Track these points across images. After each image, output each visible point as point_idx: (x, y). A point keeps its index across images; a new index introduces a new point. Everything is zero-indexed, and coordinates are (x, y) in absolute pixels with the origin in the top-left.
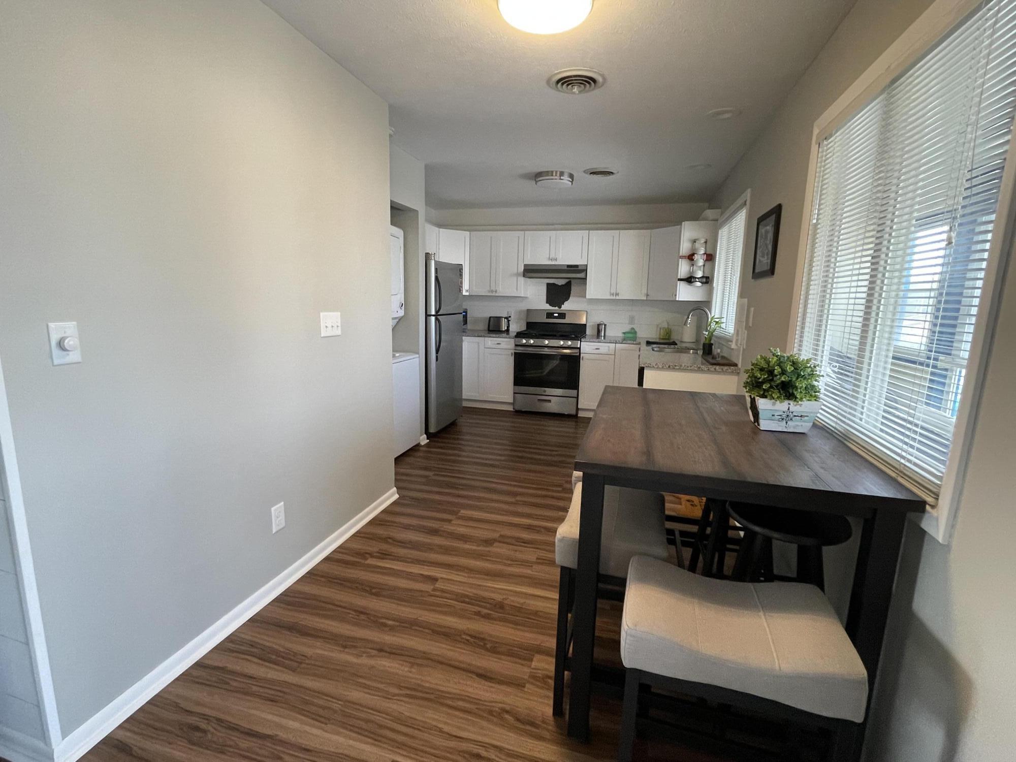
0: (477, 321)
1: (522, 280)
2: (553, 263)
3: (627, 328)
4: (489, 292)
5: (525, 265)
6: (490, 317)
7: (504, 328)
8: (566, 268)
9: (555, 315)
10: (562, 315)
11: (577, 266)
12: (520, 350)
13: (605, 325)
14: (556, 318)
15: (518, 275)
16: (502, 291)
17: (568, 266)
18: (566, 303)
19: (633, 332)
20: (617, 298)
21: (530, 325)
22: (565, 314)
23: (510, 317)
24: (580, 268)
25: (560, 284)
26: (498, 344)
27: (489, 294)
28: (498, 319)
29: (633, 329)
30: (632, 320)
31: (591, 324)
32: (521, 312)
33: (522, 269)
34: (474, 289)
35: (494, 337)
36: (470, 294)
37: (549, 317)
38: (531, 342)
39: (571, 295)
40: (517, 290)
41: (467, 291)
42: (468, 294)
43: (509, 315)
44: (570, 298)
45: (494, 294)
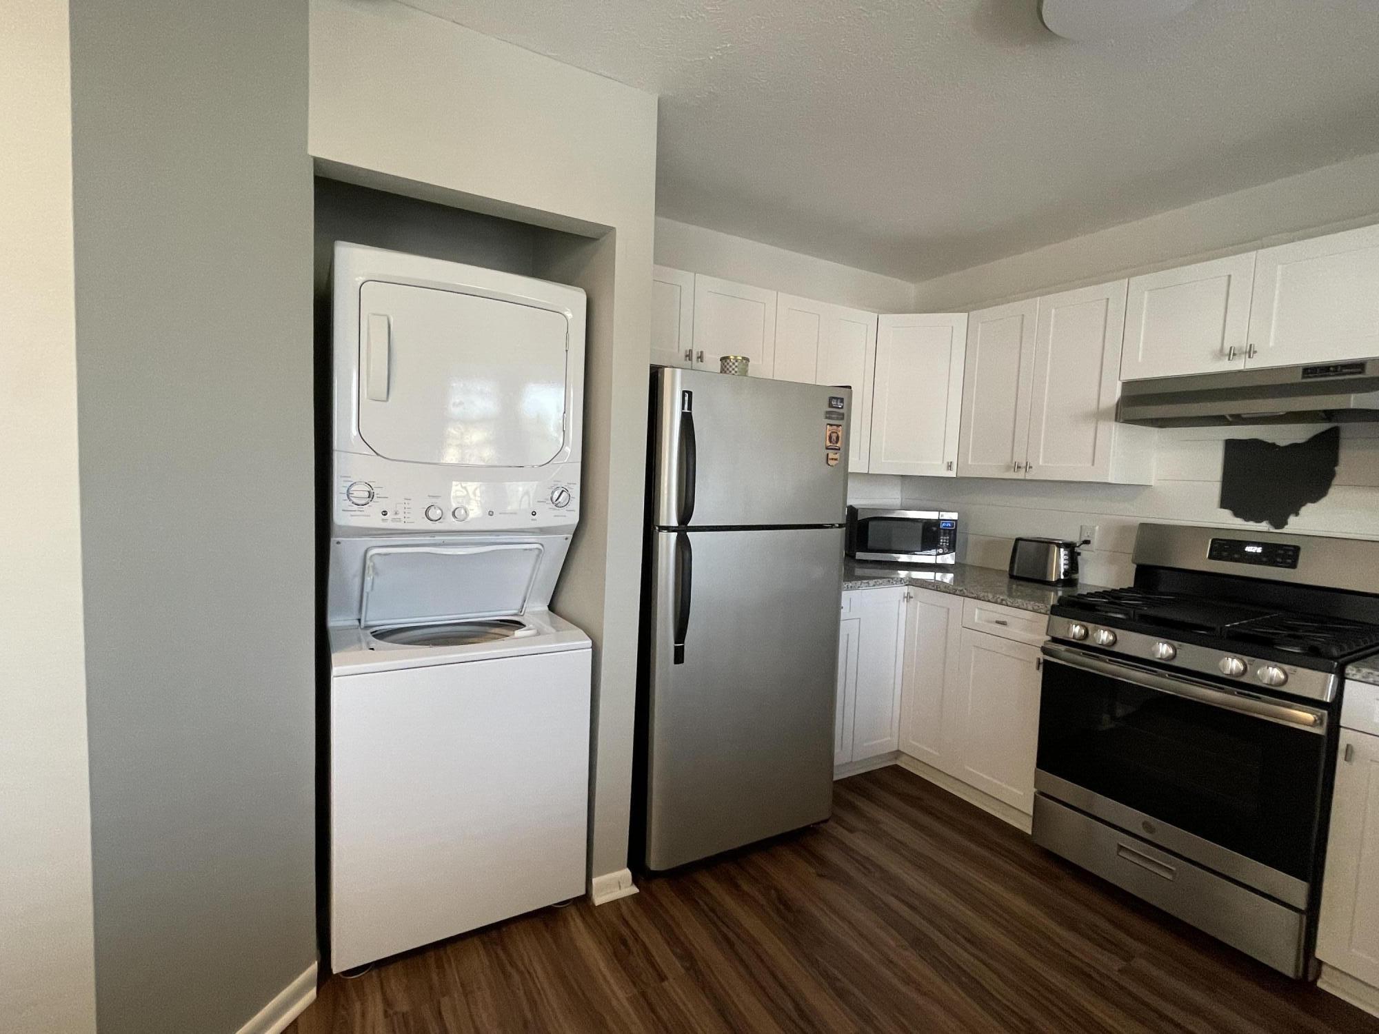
0: (992, 544)
1: (1113, 431)
2: (1239, 365)
4: (1008, 468)
5: (1128, 385)
6: (1018, 540)
7: (1055, 571)
8: (1298, 378)
9: (1249, 549)
10: (1285, 554)
11: (1354, 367)
12: (1066, 657)
14: (1253, 559)
15: (1099, 415)
16: (1047, 466)
17: (1309, 371)
18: (1308, 510)
21: (1146, 575)
22: (1296, 549)
23: (1087, 542)
24: (1372, 373)
25: (1283, 443)
26: (1004, 623)
27: (1013, 475)
28: (1046, 545)
32: (1124, 529)
33: (1113, 397)
34: (970, 463)
35: (989, 601)
36: (959, 475)
37: (1225, 554)
38: (1104, 636)
39: (1335, 481)
40: (1093, 465)
41: (950, 467)
42: (952, 474)
43: (1083, 539)
44: (1332, 491)
45: (1021, 475)
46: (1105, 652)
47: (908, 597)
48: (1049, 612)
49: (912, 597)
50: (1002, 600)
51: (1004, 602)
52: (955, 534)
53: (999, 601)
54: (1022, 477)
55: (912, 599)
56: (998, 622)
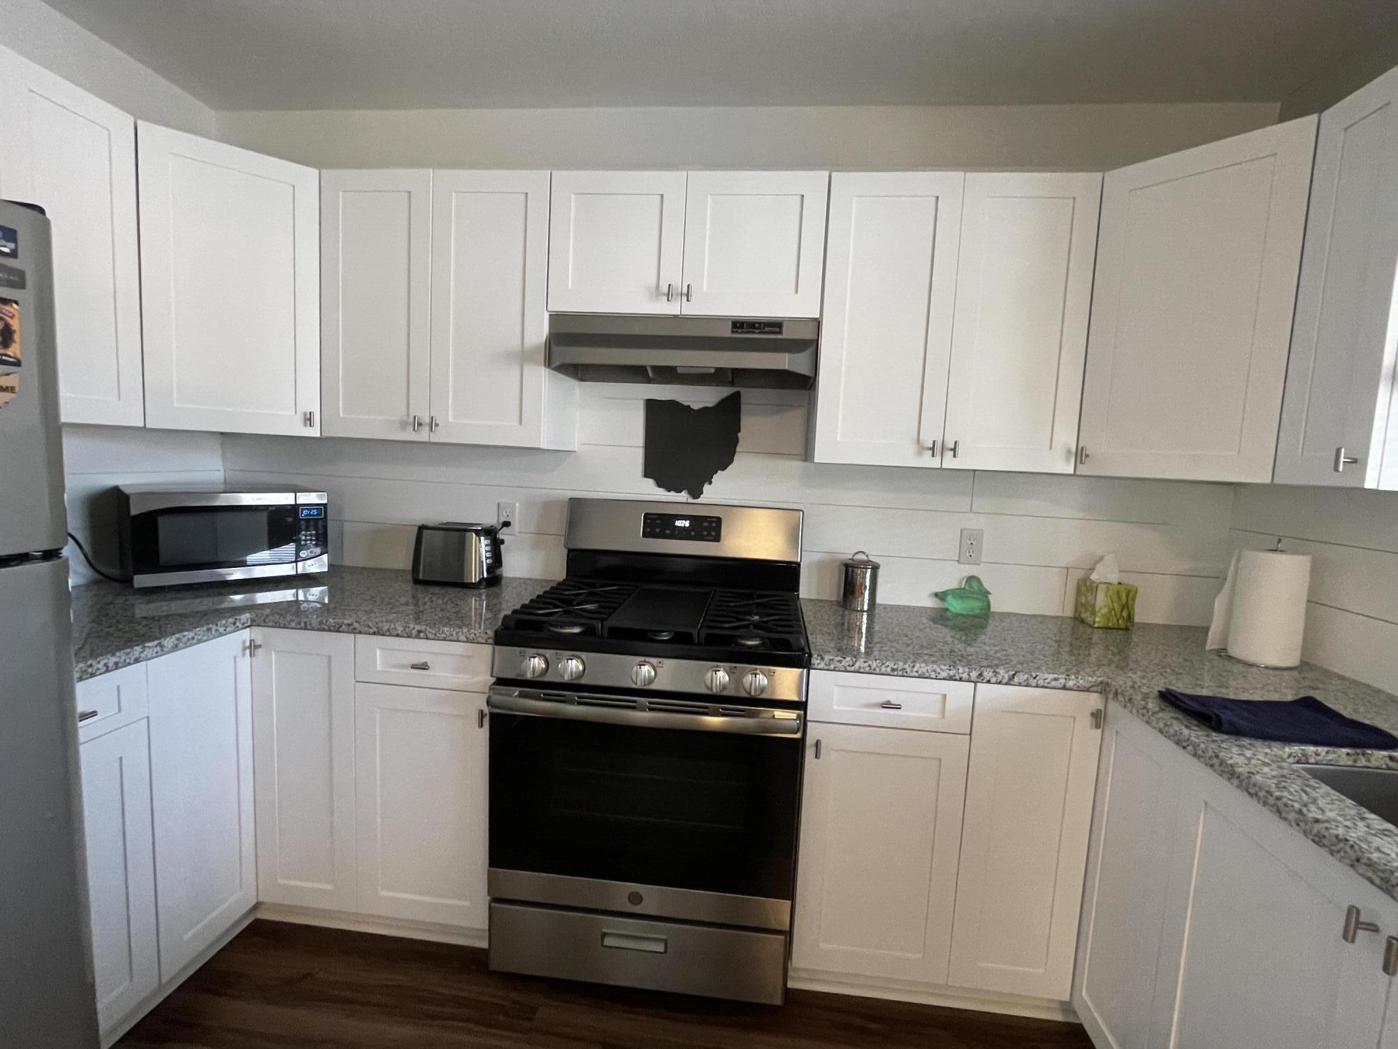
1: (541, 379)
2: (672, 309)
3: (951, 578)
4: (403, 425)
5: (556, 318)
6: (422, 528)
7: (477, 569)
8: (727, 332)
9: (679, 523)
10: (709, 527)
11: (775, 325)
12: (517, 702)
13: (875, 568)
14: (683, 534)
15: (523, 357)
16: (460, 423)
17: (739, 325)
18: (719, 477)
19: (973, 588)
20: (950, 462)
21: (578, 563)
22: (719, 520)
23: (507, 524)
24: (787, 334)
25: (695, 406)
27: (410, 436)
28: (458, 533)
29: (971, 579)
30: (970, 546)
31: (816, 557)
32: (548, 505)
33: (539, 331)
34: (341, 415)
35: (398, 635)
36: (326, 434)
37: (658, 530)
38: (572, 666)
39: (739, 449)
40: (521, 423)
41: (308, 420)
42: (314, 432)
43: (503, 519)
44: (736, 458)
45: (424, 435)
46: (574, 687)
47: (253, 647)
48: (491, 641)
49: (259, 646)
50: (419, 632)
51: (422, 635)
52: (325, 527)
53: (414, 632)
54: (426, 439)
55: (260, 650)
56: (414, 667)
